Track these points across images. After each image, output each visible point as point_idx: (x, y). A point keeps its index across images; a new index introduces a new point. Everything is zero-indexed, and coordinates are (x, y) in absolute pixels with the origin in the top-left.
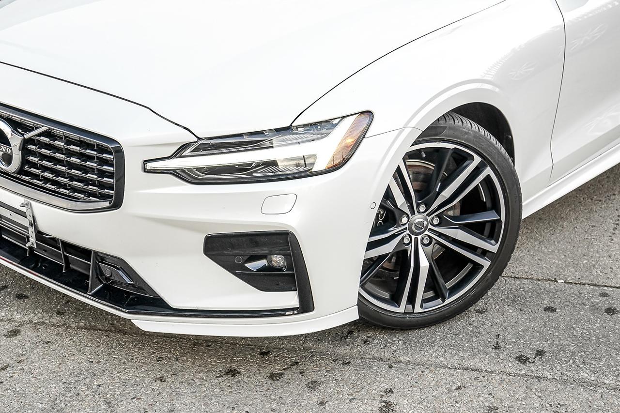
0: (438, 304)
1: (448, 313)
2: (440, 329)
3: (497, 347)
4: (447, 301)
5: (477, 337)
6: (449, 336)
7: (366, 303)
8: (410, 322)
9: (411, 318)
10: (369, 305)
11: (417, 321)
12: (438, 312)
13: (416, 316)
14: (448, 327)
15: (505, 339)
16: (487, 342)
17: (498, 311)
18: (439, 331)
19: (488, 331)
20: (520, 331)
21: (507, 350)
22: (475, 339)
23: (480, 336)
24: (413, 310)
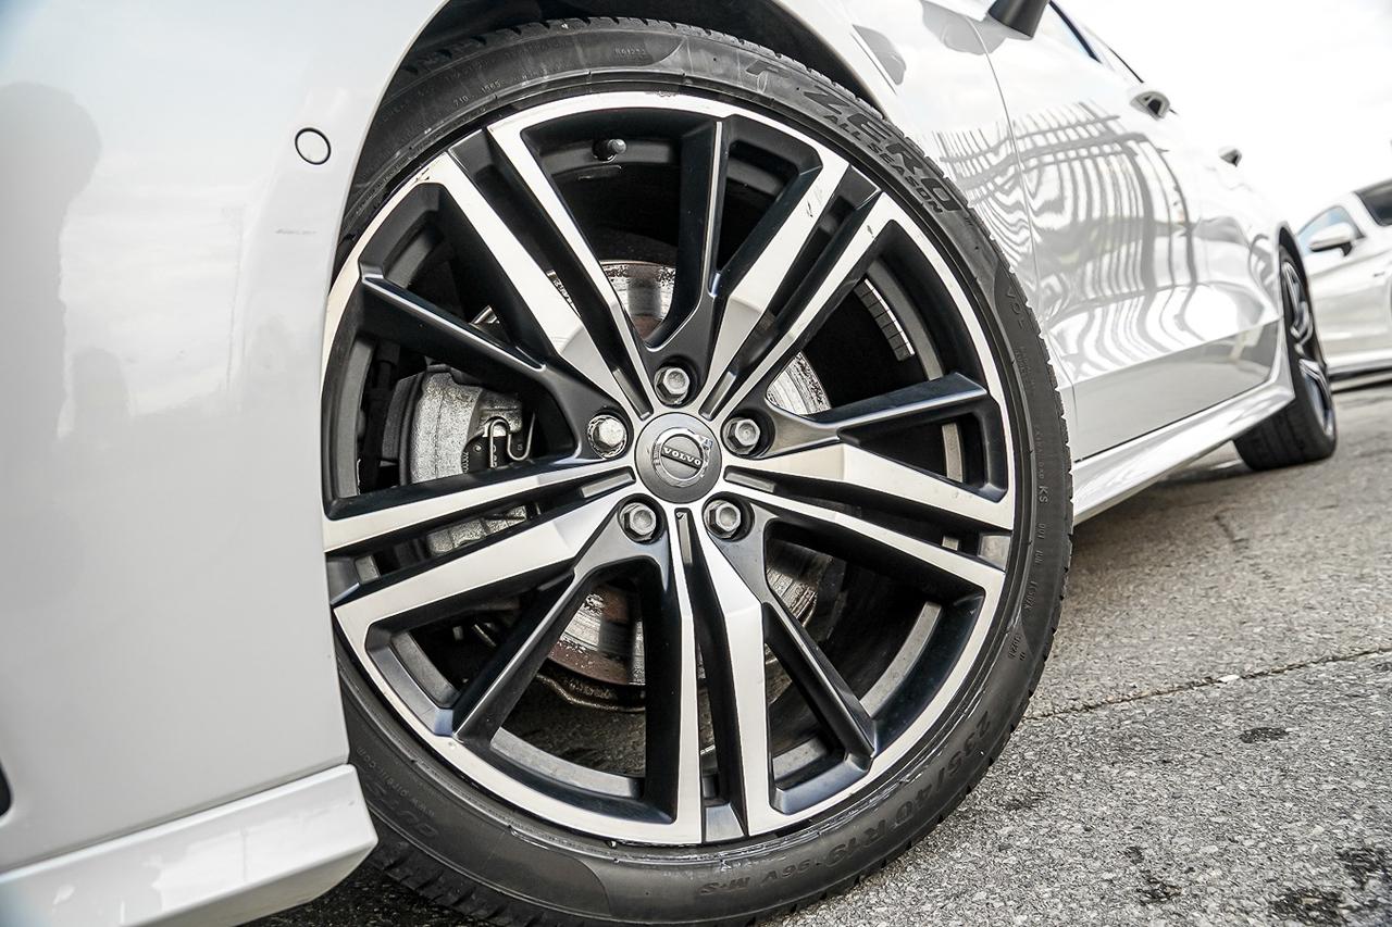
0: (845, 781)
1: (899, 815)
2: (882, 895)
3: (1157, 894)
4: (882, 763)
5: (1049, 881)
6: (928, 907)
7: (504, 820)
8: (740, 882)
9: (742, 861)
10: (521, 829)
11: (773, 874)
12: (856, 818)
13: (761, 849)
14: (916, 877)
15: (1171, 856)
16: (1105, 885)
17: (1084, 784)
18: (880, 903)
19: (1085, 848)
20: (1215, 815)
21: (1211, 889)
22: (1044, 890)
23: (1064, 875)
24: (745, 827)
